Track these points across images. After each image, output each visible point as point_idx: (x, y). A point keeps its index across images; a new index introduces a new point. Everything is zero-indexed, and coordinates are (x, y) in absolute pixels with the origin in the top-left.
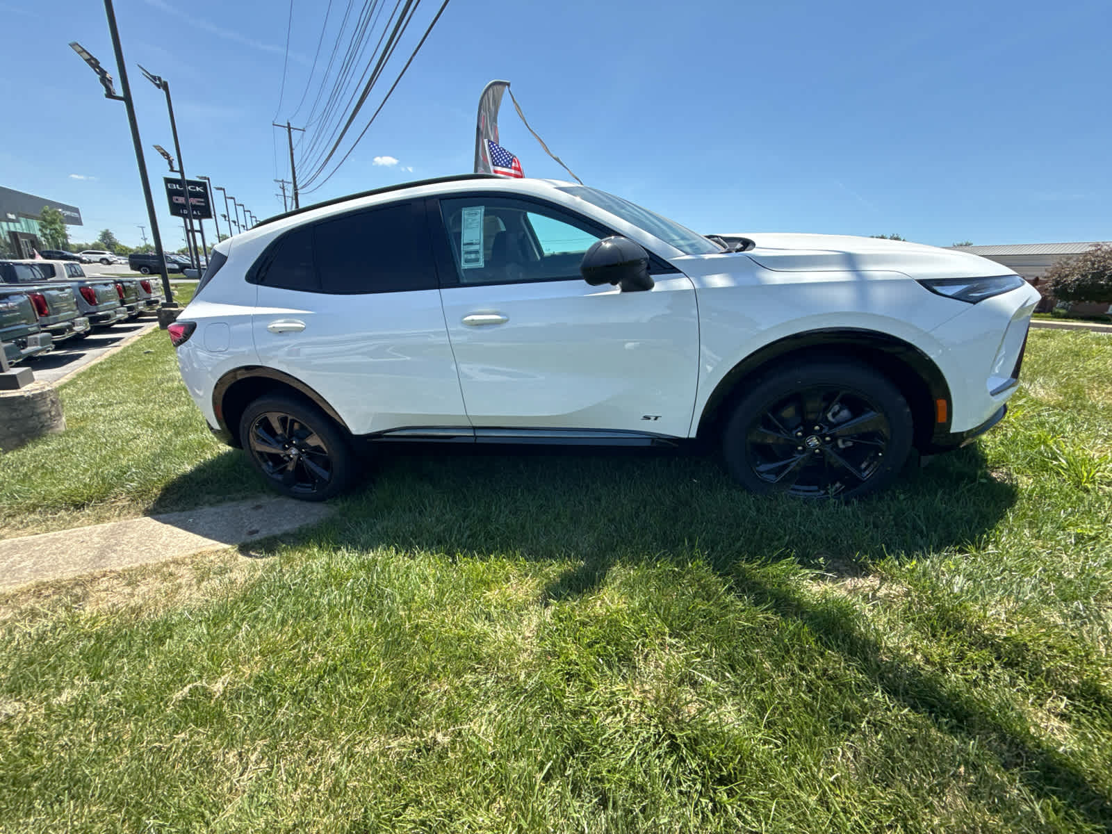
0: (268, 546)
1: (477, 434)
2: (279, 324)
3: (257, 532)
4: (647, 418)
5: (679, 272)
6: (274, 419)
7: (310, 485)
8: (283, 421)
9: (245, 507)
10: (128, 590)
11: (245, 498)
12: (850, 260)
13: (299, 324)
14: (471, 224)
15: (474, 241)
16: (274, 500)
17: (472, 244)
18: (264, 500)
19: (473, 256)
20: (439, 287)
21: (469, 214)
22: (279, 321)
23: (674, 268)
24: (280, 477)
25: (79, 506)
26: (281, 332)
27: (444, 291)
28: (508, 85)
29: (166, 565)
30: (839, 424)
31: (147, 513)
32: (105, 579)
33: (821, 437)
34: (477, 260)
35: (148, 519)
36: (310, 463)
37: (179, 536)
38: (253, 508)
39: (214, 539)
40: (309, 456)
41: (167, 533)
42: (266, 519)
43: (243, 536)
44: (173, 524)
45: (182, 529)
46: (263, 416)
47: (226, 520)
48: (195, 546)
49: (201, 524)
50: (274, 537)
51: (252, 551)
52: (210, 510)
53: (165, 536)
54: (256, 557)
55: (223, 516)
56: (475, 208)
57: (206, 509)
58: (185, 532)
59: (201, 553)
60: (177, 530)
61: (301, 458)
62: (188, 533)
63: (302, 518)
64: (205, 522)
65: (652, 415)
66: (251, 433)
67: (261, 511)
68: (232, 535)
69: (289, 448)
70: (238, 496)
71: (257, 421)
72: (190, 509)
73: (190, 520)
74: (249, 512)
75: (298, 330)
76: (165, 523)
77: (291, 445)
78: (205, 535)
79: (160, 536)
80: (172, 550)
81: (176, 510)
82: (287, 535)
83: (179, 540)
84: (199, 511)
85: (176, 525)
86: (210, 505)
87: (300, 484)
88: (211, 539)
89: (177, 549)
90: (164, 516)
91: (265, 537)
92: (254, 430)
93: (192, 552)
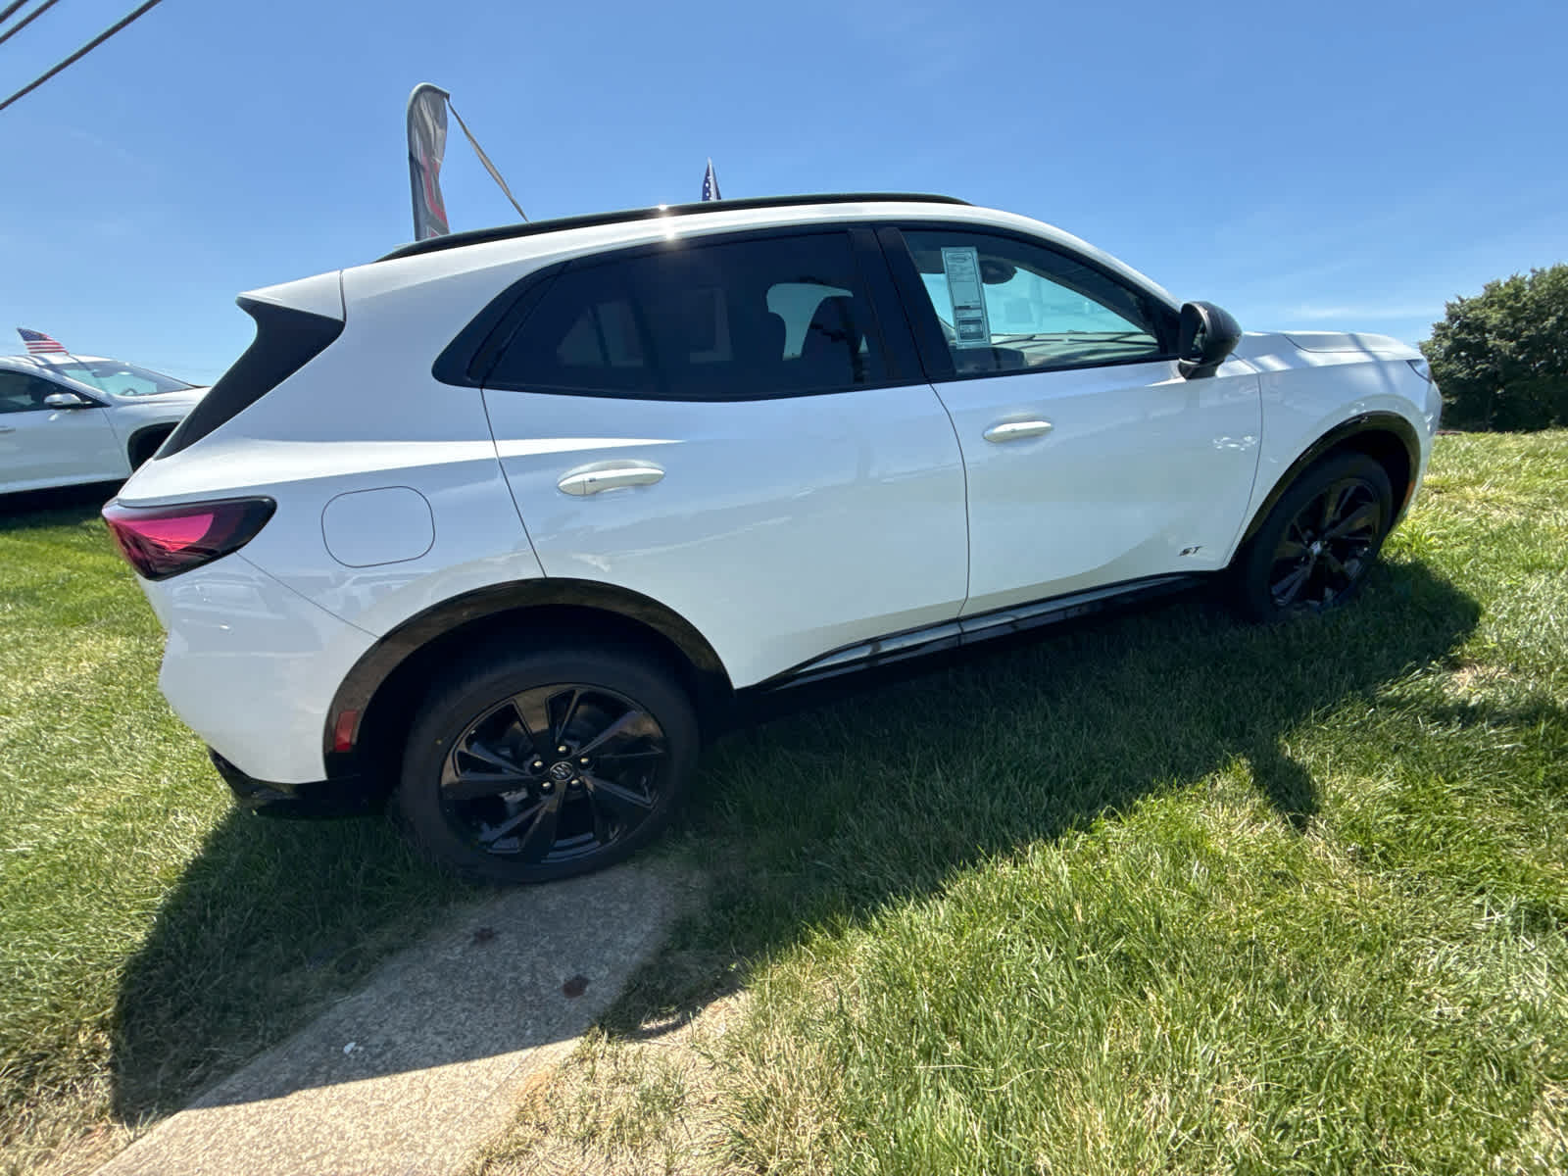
1: (967, 629)
2: (580, 476)
3: (582, 981)
4: (1186, 552)
6: (536, 705)
7: (588, 836)
8: (554, 704)
9: (450, 949)
12: (1357, 342)
13: (643, 469)
14: (958, 275)
15: (971, 304)
16: (501, 905)
17: (967, 308)
18: (474, 915)
19: (972, 328)
20: (929, 380)
21: (953, 259)
22: (587, 467)
24: (514, 845)
26: (592, 492)
33: (1322, 541)
34: (981, 335)
36: (600, 783)
37: (388, 1096)
38: (475, 942)
39: (504, 1049)
40: (599, 768)
41: (333, 1111)
42: (552, 947)
43: (571, 1006)
44: (309, 1082)
45: (363, 1077)
46: (502, 705)
47: (457, 998)
48: (484, 1093)
49: (400, 1039)
50: (647, 969)
51: (647, 1022)
52: (368, 998)
53: (340, 1120)
54: (675, 1027)
55: (430, 994)
56: (963, 249)
57: (343, 1005)
58: (387, 1080)
59: (532, 1097)
60: (352, 1088)
61: (574, 782)
62: (404, 1079)
63: (632, 910)
64: (402, 1029)
65: (1192, 545)
66: (450, 759)
67: (507, 939)
68: (536, 1018)
69: (546, 765)
70: (387, 934)
71: (476, 723)
72: (301, 1025)
73: (347, 1049)
74: (483, 955)
75: (641, 484)
76: (281, 1092)
77: (551, 758)
78: (466, 1055)
79: (325, 1130)
80: (433, 1141)
81: (263, 1048)
82: (665, 952)
83: (408, 1106)
84: (331, 1016)
85: (329, 1080)
86: (346, 988)
87: (559, 843)
88: (496, 1053)
89: (442, 1128)
90: (236, 1081)
91: (622, 979)
92: (463, 748)
93: (505, 1111)
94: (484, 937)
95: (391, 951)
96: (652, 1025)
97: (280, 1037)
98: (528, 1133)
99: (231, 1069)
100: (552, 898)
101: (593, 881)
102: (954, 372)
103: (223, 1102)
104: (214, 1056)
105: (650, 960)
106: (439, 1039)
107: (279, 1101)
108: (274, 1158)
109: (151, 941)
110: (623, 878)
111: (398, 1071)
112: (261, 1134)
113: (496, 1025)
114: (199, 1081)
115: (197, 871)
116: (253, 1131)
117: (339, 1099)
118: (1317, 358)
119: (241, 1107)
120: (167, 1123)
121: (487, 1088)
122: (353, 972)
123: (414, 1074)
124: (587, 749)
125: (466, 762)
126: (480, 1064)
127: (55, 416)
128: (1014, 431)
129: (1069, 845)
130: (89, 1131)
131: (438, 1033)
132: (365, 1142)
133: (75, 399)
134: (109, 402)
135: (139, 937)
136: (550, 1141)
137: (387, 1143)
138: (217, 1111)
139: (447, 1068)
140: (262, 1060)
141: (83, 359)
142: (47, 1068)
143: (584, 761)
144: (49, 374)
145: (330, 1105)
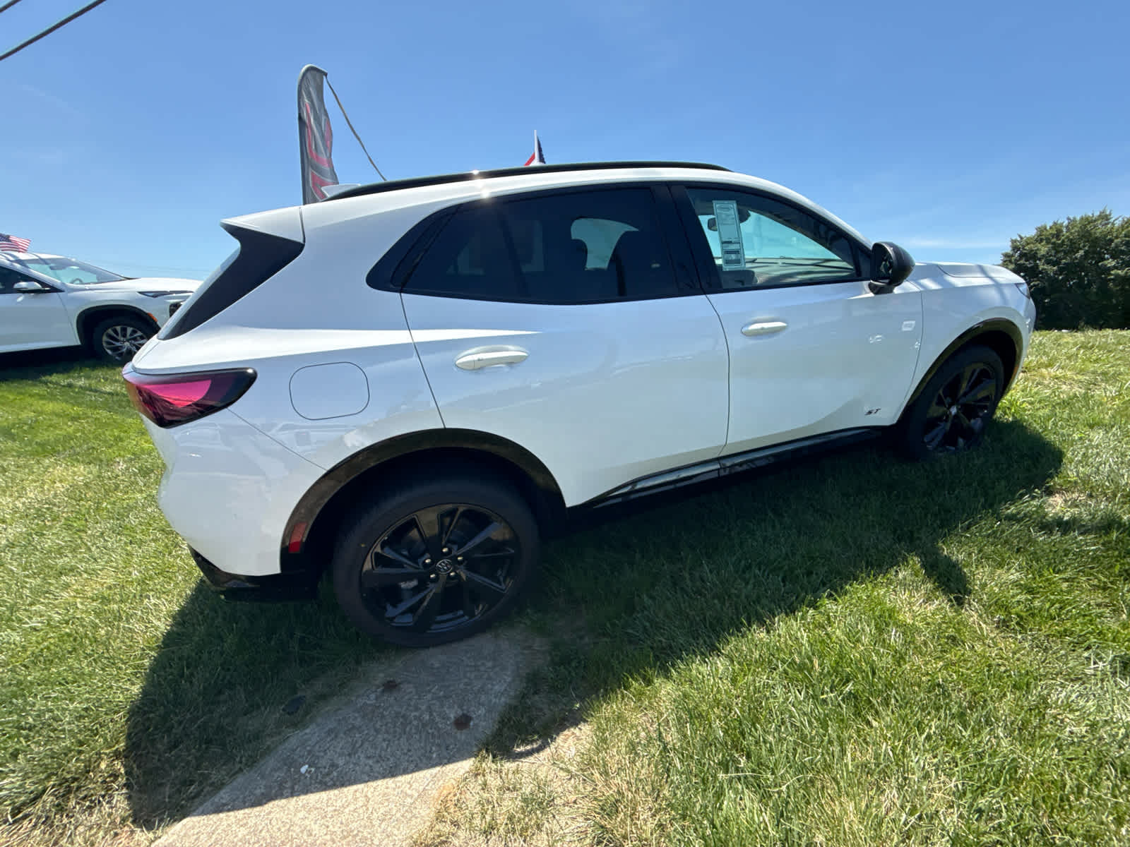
1: (723, 466)
2: (469, 356)
3: (467, 717)
4: (870, 412)
6: (429, 516)
8: (445, 516)
9: (367, 696)
13: (513, 352)
14: (724, 220)
15: (733, 240)
17: (730, 242)
18: (379, 672)
19: (733, 257)
20: (705, 293)
21: (721, 208)
22: (474, 350)
24: (408, 620)
26: (478, 368)
28: (326, 75)
33: (958, 405)
34: (739, 261)
36: (470, 574)
37: (339, 804)
38: (383, 691)
39: (418, 768)
40: (471, 564)
41: (301, 815)
42: (442, 693)
43: (462, 736)
44: (279, 795)
45: (318, 790)
46: (408, 518)
47: (377, 731)
48: (409, 800)
49: (341, 762)
50: (513, 708)
51: (518, 747)
52: (311, 733)
53: (307, 822)
54: (538, 750)
55: (359, 729)
56: (726, 202)
57: (295, 739)
58: (336, 792)
59: (444, 802)
60: (312, 798)
61: (452, 574)
62: (349, 791)
63: (494, 667)
64: (341, 755)
65: (874, 409)
66: (369, 557)
67: (409, 688)
68: (439, 745)
69: (434, 562)
70: (319, 686)
71: (390, 531)
72: (269, 751)
73: (303, 769)
74: (392, 700)
75: (511, 363)
76: (259, 802)
77: (437, 556)
78: (392, 772)
79: (297, 829)
80: (378, 835)
81: (241, 770)
82: (524, 696)
83: (355, 810)
84: (287, 745)
85: (293, 794)
86: (295, 725)
87: (439, 618)
88: (413, 771)
89: (383, 826)
90: (224, 795)
91: (496, 716)
92: (378, 550)
93: (426, 812)
94: (390, 686)
95: (323, 697)
96: (522, 749)
97: (252, 762)
98: (446, 828)
99: (218, 787)
100: (435, 657)
101: (463, 646)
102: (721, 287)
103: (218, 810)
104: (206, 777)
105: (514, 702)
106: (370, 762)
107: (258, 809)
109: (145, 692)
110: (484, 643)
111: (343, 785)
112: (249, 833)
113: (409, 751)
114: (197, 795)
115: (170, 640)
116: (242, 832)
117: (303, 806)
118: (958, 281)
119: (231, 813)
120: (178, 826)
121: (411, 796)
122: (298, 713)
123: (355, 787)
124: (463, 550)
125: (379, 559)
126: (403, 779)
127: (21, 298)
128: (762, 329)
129: (803, 618)
130: (116, 834)
131: (369, 758)
132: (328, 837)
133: (38, 286)
134: (63, 288)
135: (136, 689)
136: (461, 834)
137: (345, 837)
138: (214, 817)
139: (380, 782)
140: (240, 779)
141: (44, 256)
142: (79, 788)
143: (459, 558)
144: (18, 266)
145: (297, 810)
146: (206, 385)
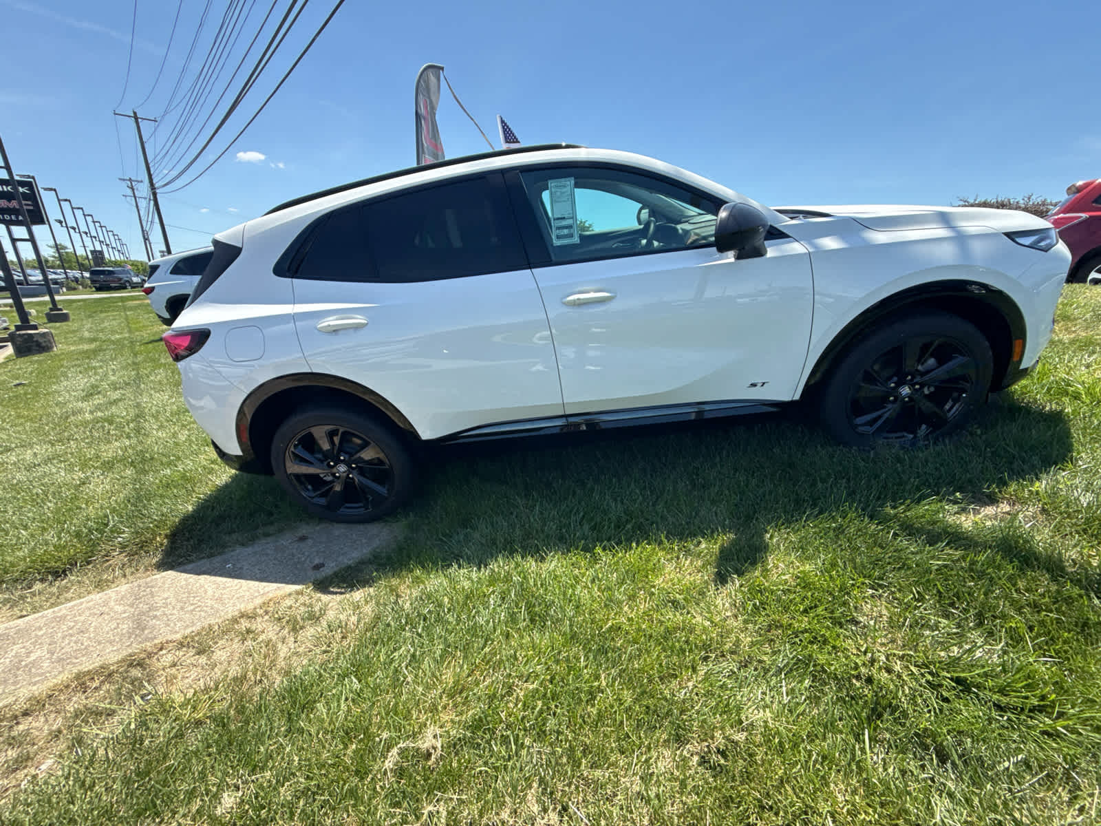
0: (349, 578)
2: (332, 321)
3: (322, 565)
4: (754, 385)
5: (788, 236)
6: (320, 433)
7: (361, 504)
8: (331, 435)
9: (286, 540)
10: (203, 660)
11: (281, 531)
12: (944, 219)
13: (360, 319)
14: (559, 198)
15: (566, 216)
16: (318, 528)
17: (563, 218)
18: (304, 530)
19: (566, 231)
20: (530, 266)
21: (557, 186)
22: (331, 318)
23: (783, 233)
24: (323, 501)
25: (58, 574)
26: (335, 331)
27: (537, 271)
28: (442, 69)
29: (235, 620)
30: (928, 372)
31: (163, 566)
32: (164, 652)
33: (912, 385)
34: (571, 236)
35: (171, 574)
36: (362, 479)
37: (228, 585)
38: (297, 540)
39: (275, 582)
40: (361, 471)
41: (210, 584)
42: (323, 549)
43: (311, 573)
44: (209, 574)
45: (226, 577)
46: (306, 432)
47: (275, 559)
48: (257, 594)
49: (246, 568)
50: (349, 567)
51: (333, 587)
52: (247, 550)
53: (209, 588)
54: (341, 593)
55: (267, 555)
56: (563, 180)
57: (239, 550)
58: (232, 580)
59: (270, 600)
60: (220, 579)
61: (350, 476)
62: (236, 581)
63: (365, 543)
64: (249, 564)
65: (759, 381)
66: (288, 453)
67: (310, 542)
68: (295, 574)
69: (336, 465)
70: (271, 529)
71: (299, 436)
72: (220, 554)
73: (228, 566)
74: (296, 545)
75: (357, 327)
76: (199, 574)
77: (338, 462)
78: (261, 580)
79: (203, 589)
80: (230, 604)
81: (203, 558)
82: (362, 563)
83: (231, 590)
84: (232, 553)
85: (215, 574)
86: (243, 545)
87: (347, 505)
88: (272, 582)
89: (236, 601)
90: (190, 566)
91: (337, 569)
92: (292, 449)
93: (259, 601)
94: (303, 539)
95: (267, 535)
96: (336, 590)
97: (211, 556)
98: (260, 612)
99: (192, 561)
100: (339, 530)
101: (361, 527)
102: (551, 260)
103: (182, 572)
104: (190, 557)
105: (354, 565)
106: (258, 572)
107: (197, 576)
108: (184, 593)
109: (194, 511)
110: (374, 529)
111: (237, 578)
112: (186, 585)
113: (280, 573)
114: (181, 563)
116: (184, 583)
117: (214, 581)
119: (186, 575)
120: (165, 573)
121: (260, 592)
122: (249, 540)
123: (241, 581)
124: (354, 460)
125: (296, 457)
130: (148, 569)
131: (260, 570)
132: (211, 597)
135: (190, 508)
136: (266, 617)
137: (217, 599)
138: (179, 574)
139: (253, 582)
140: (202, 561)
142: (146, 546)
143: (353, 466)
145: (210, 582)
146: (189, 338)
